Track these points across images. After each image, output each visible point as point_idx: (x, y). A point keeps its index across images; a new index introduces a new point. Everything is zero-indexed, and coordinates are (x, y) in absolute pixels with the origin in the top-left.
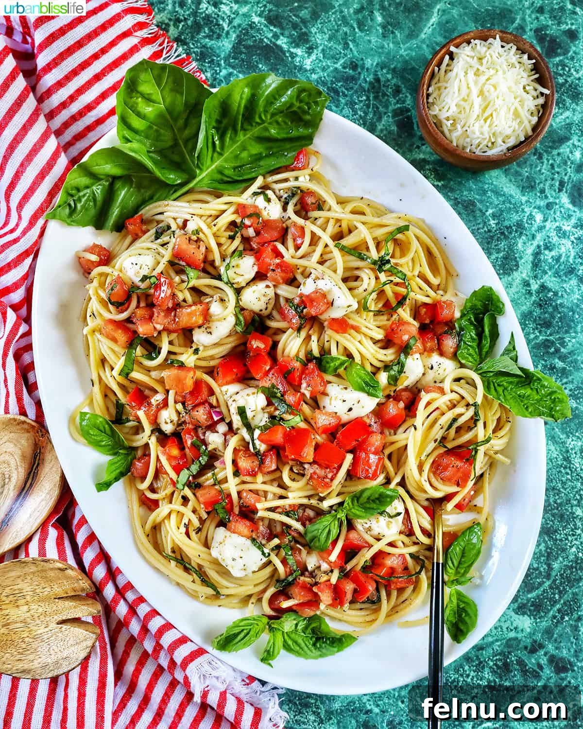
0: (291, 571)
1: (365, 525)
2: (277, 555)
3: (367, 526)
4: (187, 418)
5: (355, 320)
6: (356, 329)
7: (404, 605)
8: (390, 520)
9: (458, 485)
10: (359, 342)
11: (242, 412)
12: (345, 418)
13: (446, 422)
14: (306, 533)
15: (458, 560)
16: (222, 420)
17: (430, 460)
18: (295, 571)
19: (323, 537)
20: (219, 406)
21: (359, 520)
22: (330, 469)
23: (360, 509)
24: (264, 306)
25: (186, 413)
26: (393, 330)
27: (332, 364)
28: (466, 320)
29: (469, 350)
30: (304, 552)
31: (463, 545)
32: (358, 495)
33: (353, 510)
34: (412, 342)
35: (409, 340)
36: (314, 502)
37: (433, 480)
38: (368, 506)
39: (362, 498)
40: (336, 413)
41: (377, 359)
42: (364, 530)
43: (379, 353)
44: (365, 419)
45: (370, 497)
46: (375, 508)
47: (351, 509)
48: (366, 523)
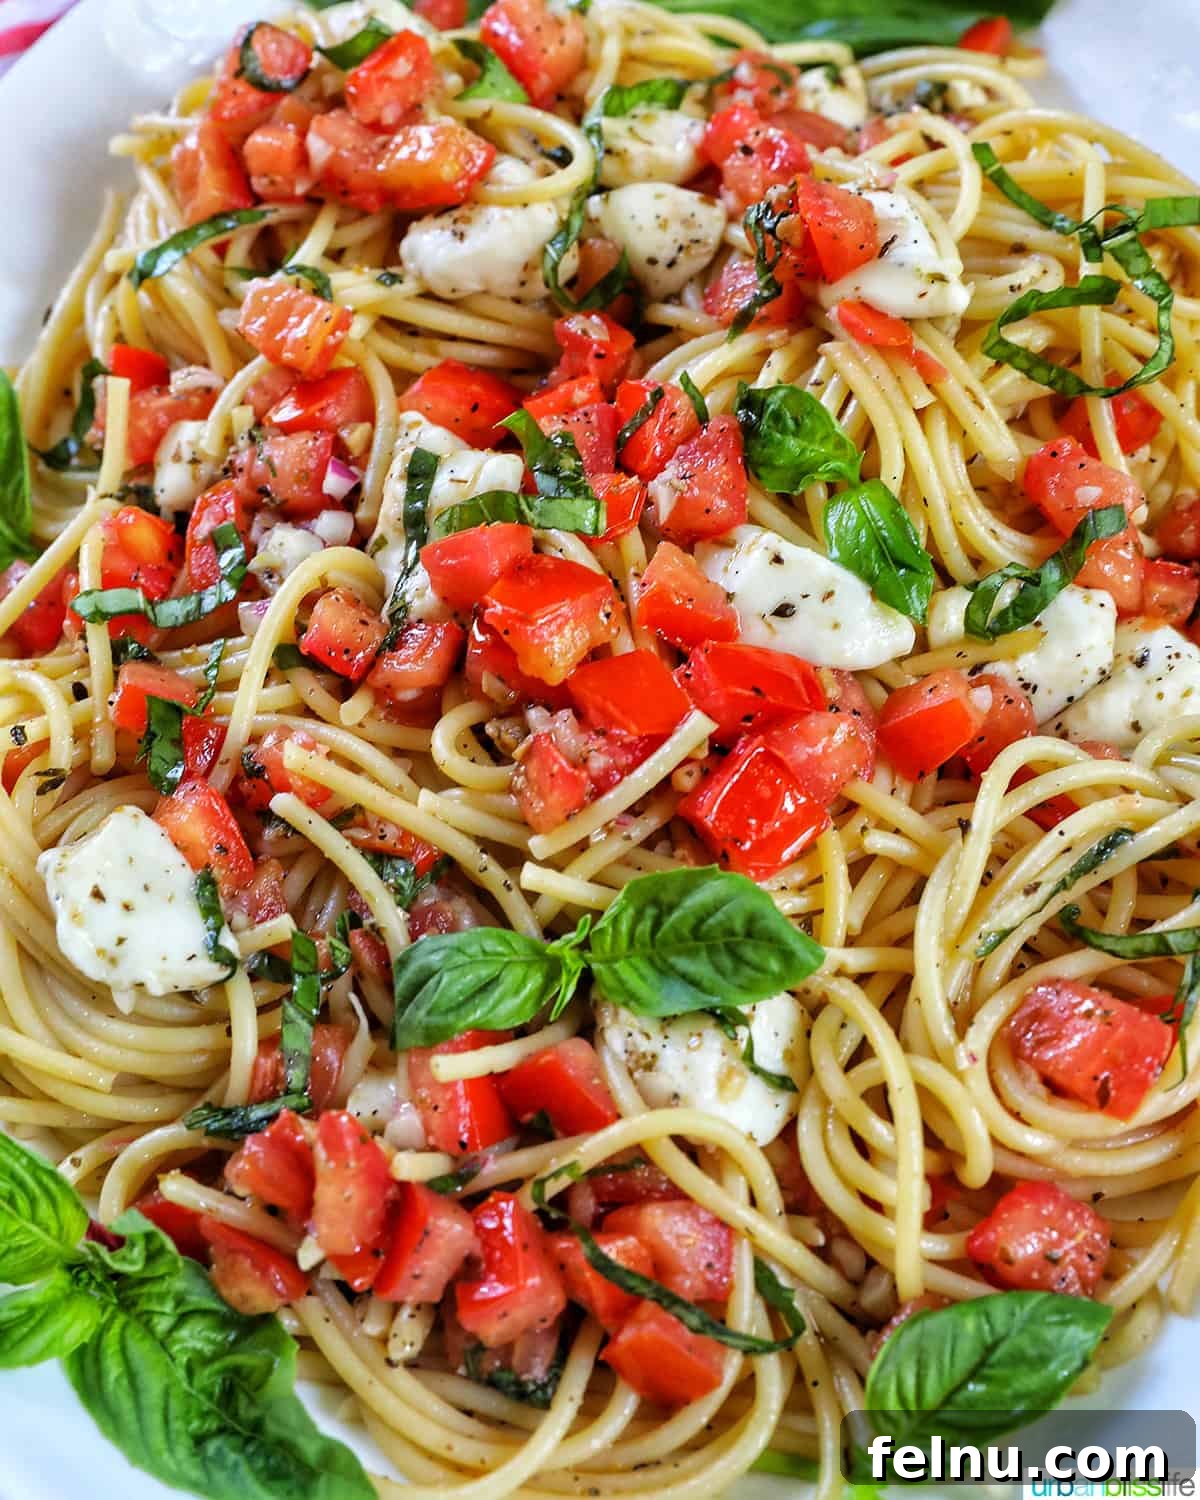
0: (276, 1078)
1: (639, 1039)
2: (261, 1010)
3: (644, 1046)
4: (243, 459)
5: (939, 347)
6: (929, 374)
8: (743, 1070)
10: (920, 413)
11: (422, 470)
12: (755, 634)
14: (404, 963)
16: (350, 502)
18: (288, 1092)
19: (454, 986)
20: (362, 461)
21: (624, 1013)
22: (610, 741)
23: (650, 974)
24: (665, 254)
25: (252, 438)
26: (1054, 454)
27: (793, 444)
30: (363, 1043)
31: (1000, 1329)
33: (621, 966)
34: (1109, 524)
35: (1096, 510)
36: (494, 876)
38: (683, 964)
39: (676, 915)
40: (730, 597)
41: (958, 525)
42: (624, 1057)
43: (975, 511)
44: (827, 678)
45: (709, 914)
46: (706, 983)
47: (615, 960)
48: (648, 1036)
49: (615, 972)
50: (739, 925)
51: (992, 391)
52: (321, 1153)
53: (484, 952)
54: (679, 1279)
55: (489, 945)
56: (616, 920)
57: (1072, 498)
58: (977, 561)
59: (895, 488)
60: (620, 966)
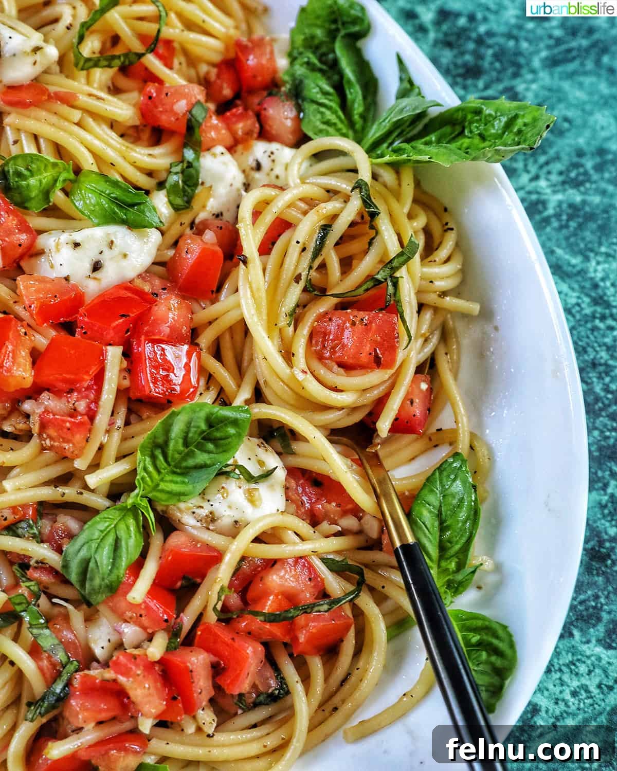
0: (54, 665)
1: (198, 511)
2: (15, 639)
3: (204, 512)
5: (60, 84)
6: (67, 100)
7: (347, 687)
8: (253, 486)
9: (378, 363)
10: (78, 124)
12: (92, 288)
13: (311, 236)
14: (66, 566)
15: (436, 542)
17: (304, 331)
18: (63, 666)
19: (104, 557)
21: (182, 505)
22: (79, 392)
23: (179, 479)
26: (150, 98)
27: (33, 181)
28: (302, 65)
29: (322, 113)
30: (77, 616)
31: (437, 504)
32: (160, 440)
34: (198, 113)
35: (190, 111)
36: (69, 493)
37: (322, 372)
38: (191, 462)
39: (171, 444)
40: (67, 279)
41: (133, 164)
42: (199, 524)
43: (136, 152)
44: (139, 283)
45: (187, 433)
46: (208, 462)
47: (158, 485)
48: (201, 507)
49: (162, 491)
50: (203, 426)
51: (95, 85)
52: (122, 679)
53: (102, 531)
54: (302, 596)
55: (102, 526)
56: (145, 469)
57: (176, 114)
58: (150, 174)
59: (95, 168)
60: (162, 486)
